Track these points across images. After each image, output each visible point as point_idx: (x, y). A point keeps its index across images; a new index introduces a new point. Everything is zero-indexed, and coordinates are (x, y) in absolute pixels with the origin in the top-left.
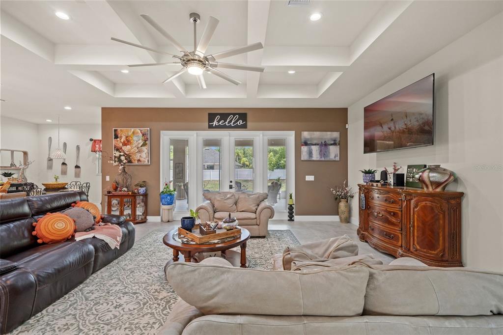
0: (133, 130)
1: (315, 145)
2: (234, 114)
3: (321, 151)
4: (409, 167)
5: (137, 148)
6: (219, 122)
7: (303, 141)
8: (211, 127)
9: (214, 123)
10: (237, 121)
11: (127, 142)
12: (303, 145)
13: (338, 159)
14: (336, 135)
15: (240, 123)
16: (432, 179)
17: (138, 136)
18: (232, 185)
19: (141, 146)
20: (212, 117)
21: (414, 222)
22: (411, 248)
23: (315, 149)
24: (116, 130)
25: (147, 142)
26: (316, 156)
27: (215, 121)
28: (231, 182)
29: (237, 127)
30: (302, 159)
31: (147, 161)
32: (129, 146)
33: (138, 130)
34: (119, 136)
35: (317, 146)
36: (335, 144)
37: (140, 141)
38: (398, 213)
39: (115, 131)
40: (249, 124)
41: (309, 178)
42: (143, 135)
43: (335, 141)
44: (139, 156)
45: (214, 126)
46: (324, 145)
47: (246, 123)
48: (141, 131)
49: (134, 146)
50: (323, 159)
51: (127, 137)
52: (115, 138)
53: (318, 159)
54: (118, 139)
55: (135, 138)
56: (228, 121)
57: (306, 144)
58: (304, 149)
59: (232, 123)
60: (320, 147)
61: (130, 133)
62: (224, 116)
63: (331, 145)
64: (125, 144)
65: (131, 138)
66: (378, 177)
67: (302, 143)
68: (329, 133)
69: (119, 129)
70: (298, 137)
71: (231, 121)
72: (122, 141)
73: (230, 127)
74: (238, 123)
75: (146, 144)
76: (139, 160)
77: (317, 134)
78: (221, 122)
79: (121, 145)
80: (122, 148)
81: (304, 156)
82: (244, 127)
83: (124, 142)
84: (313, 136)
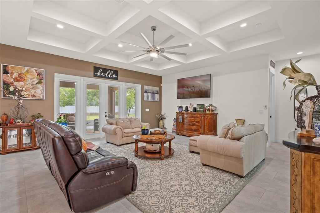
0: (26, 68)
1: (150, 93)
2: (111, 70)
3: (152, 96)
4: (197, 105)
5: (32, 85)
6: (101, 73)
7: (145, 90)
8: (95, 76)
9: (98, 74)
10: (112, 75)
11: (20, 78)
12: (144, 93)
13: (158, 101)
14: (157, 89)
15: (114, 76)
16: (212, 109)
17: (33, 75)
18: (106, 115)
19: (36, 84)
20: (96, 69)
21: (206, 124)
22: (205, 133)
23: (150, 95)
24: (6, 66)
25: (42, 81)
26: (150, 99)
27: (99, 73)
28: (106, 113)
29: (112, 78)
30: (144, 100)
31: (42, 97)
32: (22, 82)
33: (32, 69)
34: (10, 72)
35: (151, 94)
36: (157, 93)
37: (35, 79)
38: (199, 122)
39: (4, 66)
40: (119, 78)
41: (147, 110)
42: (38, 74)
43: (157, 92)
44: (33, 92)
45: (98, 75)
46: (153, 93)
47: (117, 77)
48: (36, 71)
49: (28, 82)
50: (153, 100)
51: (19, 74)
52: (3, 73)
53: (151, 100)
54: (8, 75)
55: (29, 76)
56: (107, 74)
57: (146, 92)
58: (145, 95)
59: (109, 76)
60: (152, 94)
61: (24, 71)
62: (105, 70)
63: (156, 93)
64: (16, 80)
65: (24, 76)
66: (184, 109)
67: (144, 92)
68: (155, 87)
69: (9, 66)
70: (143, 88)
71: (109, 74)
72: (14, 76)
73: (108, 78)
74: (113, 76)
75: (42, 83)
76: (33, 96)
77: (150, 88)
78: (103, 74)
79: (12, 80)
80: (13, 83)
81: (145, 99)
82: (116, 79)
83: (16, 78)
84: (149, 89)
